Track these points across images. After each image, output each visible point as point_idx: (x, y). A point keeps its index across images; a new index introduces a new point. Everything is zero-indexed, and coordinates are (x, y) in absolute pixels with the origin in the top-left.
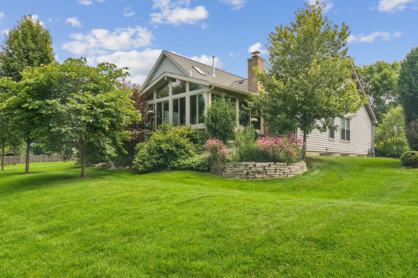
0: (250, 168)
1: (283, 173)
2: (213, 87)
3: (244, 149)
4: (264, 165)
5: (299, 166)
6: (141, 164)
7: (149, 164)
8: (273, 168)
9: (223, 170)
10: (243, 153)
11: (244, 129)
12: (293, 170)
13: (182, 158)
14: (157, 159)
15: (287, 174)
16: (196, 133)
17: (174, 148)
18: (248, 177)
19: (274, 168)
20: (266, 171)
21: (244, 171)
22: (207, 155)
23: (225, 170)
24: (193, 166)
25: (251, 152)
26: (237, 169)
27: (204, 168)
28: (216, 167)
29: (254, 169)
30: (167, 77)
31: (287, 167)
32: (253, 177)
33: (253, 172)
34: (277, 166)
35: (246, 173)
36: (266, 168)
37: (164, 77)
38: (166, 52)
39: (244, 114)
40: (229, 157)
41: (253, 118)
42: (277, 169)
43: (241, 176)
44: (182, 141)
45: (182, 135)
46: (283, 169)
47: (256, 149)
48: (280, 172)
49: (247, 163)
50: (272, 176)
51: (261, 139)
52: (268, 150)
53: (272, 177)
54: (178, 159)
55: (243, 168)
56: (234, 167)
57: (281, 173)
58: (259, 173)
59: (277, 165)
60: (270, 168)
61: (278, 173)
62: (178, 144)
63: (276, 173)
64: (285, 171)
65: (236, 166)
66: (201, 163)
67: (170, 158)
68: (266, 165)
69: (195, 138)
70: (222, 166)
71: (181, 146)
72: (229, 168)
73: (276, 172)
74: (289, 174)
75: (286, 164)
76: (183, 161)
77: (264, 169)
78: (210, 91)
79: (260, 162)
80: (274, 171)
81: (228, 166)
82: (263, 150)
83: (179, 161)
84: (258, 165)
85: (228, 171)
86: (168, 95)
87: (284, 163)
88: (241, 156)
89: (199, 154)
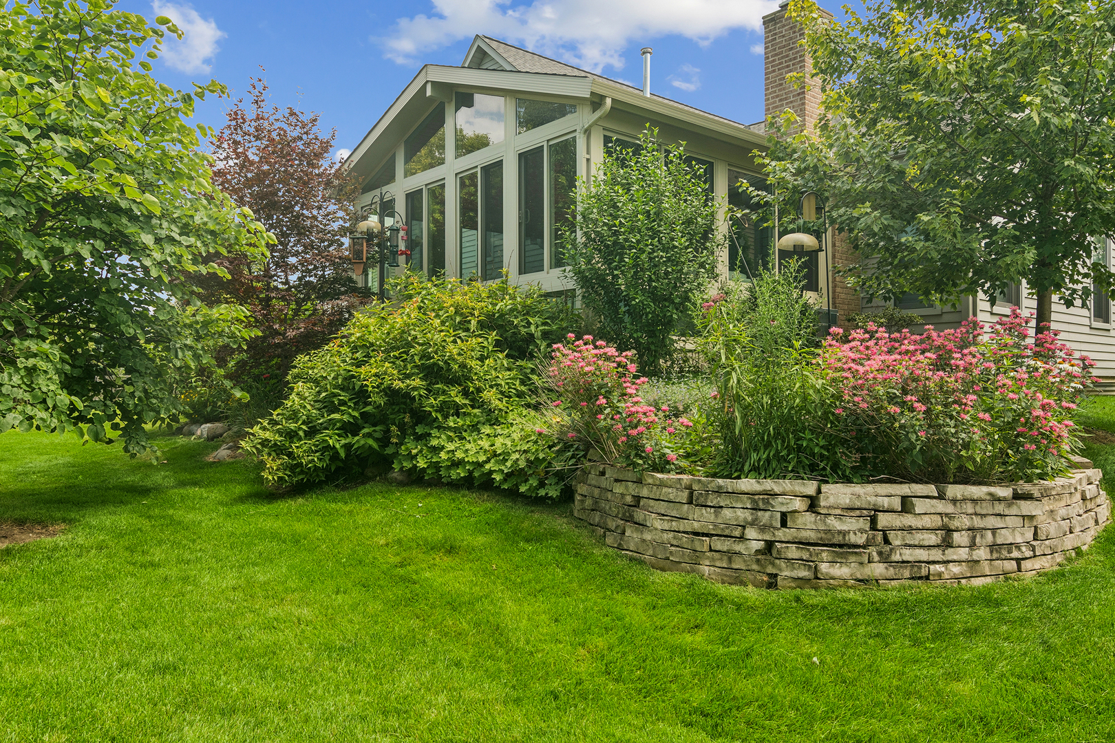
0: (784, 515)
1: (993, 547)
2: (609, 102)
3: (749, 400)
4: (872, 499)
5: (1078, 496)
6: (278, 450)
7: (310, 452)
8: (927, 521)
9: (630, 512)
10: (739, 421)
11: (751, 290)
12: (1049, 527)
13: (450, 428)
14: (350, 429)
15: (1015, 554)
16: (528, 311)
17: (417, 382)
18: (770, 570)
19: (937, 521)
20: (886, 541)
21: (751, 533)
22: (556, 419)
23: (639, 515)
24: (491, 472)
25: (786, 420)
26: (708, 514)
27: (542, 484)
28: (596, 492)
29: (807, 525)
30: (433, 82)
31: (1014, 510)
32: (804, 573)
33: (803, 543)
34: (950, 509)
35: (760, 545)
36: (883, 520)
37: (424, 87)
38: (487, 40)
39: (749, 219)
40: (661, 441)
41: (793, 231)
42: (955, 524)
43: (730, 560)
44: (451, 346)
45: (458, 319)
46: (992, 522)
47: (823, 403)
48: (972, 546)
49: (769, 484)
50: (924, 572)
51: (845, 340)
52: (893, 409)
53: (927, 578)
54: (434, 432)
55: (740, 513)
56: (690, 502)
57: (982, 553)
58: (842, 548)
59: (954, 501)
60: (908, 520)
61: (963, 553)
62: (435, 364)
63: (951, 554)
64: (1005, 537)
65: (702, 500)
66: (528, 460)
67: (402, 427)
68: (885, 502)
69: (523, 331)
70: (627, 487)
71: (449, 370)
72: (662, 508)
73: (950, 546)
74: (1029, 554)
75: (1004, 492)
76: (451, 446)
77: (874, 526)
78: (595, 123)
79: (848, 480)
80: (933, 539)
81: (655, 493)
82: (864, 405)
83: (434, 442)
84: (832, 500)
85: (658, 524)
86: (441, 162)
87: (992, 489)
88: (732, 441)
89: (536, 407)
